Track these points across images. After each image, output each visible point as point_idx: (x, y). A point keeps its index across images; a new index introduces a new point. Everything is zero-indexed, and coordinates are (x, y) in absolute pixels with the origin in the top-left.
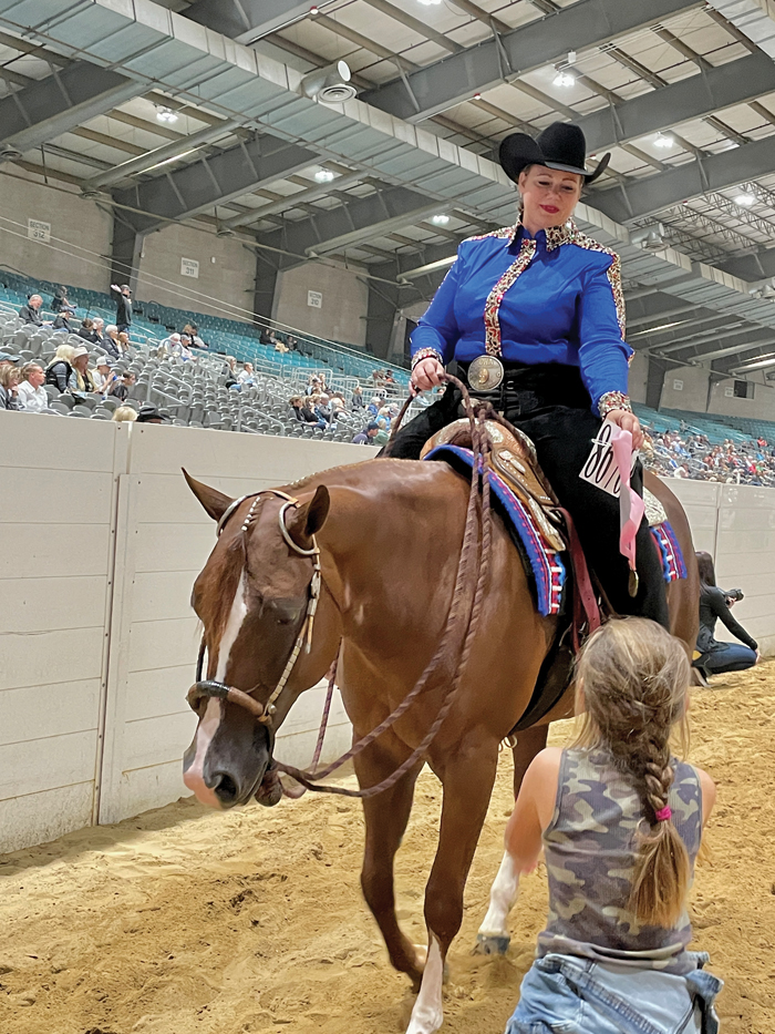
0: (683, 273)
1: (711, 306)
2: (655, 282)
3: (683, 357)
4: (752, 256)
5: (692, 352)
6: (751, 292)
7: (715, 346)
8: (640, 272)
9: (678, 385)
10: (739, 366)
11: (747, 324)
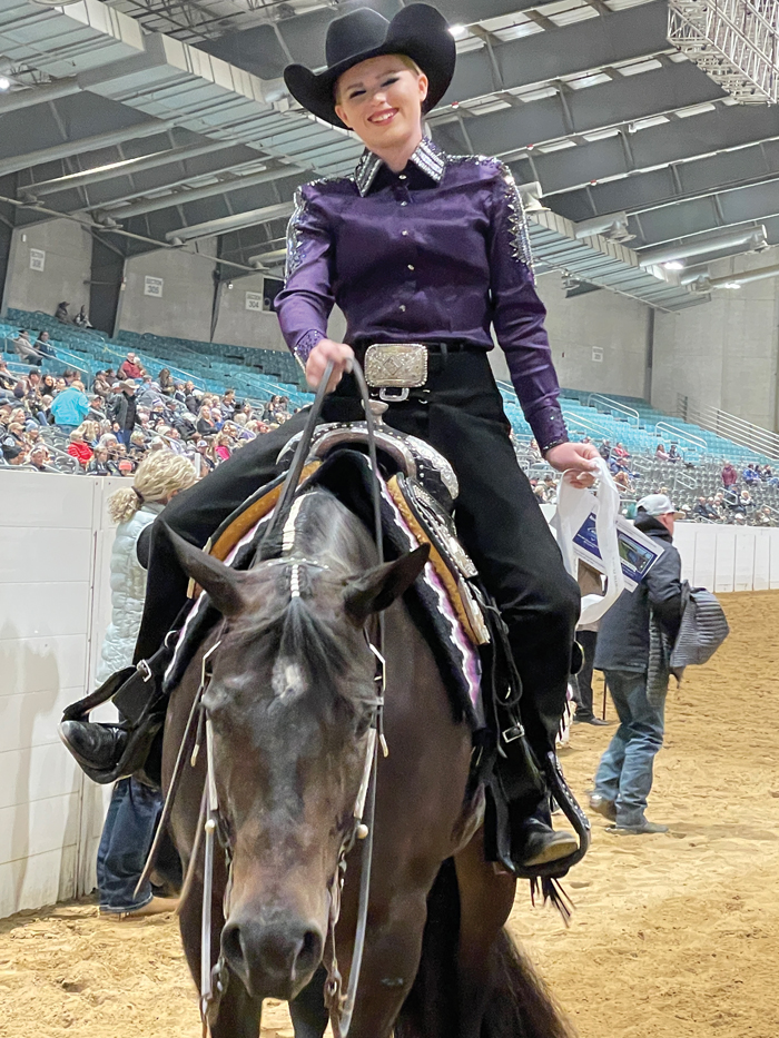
0: (128, 53)
1: (194, 125)
2: (71, 71)
3: (155, 229)
4: (268, 29)
5: (172, 219)
6: (272, 97)
7: (217, 208)
8: (39, 47)
9: (153, 287)
10: (268, 249)
11: (275, 164)
